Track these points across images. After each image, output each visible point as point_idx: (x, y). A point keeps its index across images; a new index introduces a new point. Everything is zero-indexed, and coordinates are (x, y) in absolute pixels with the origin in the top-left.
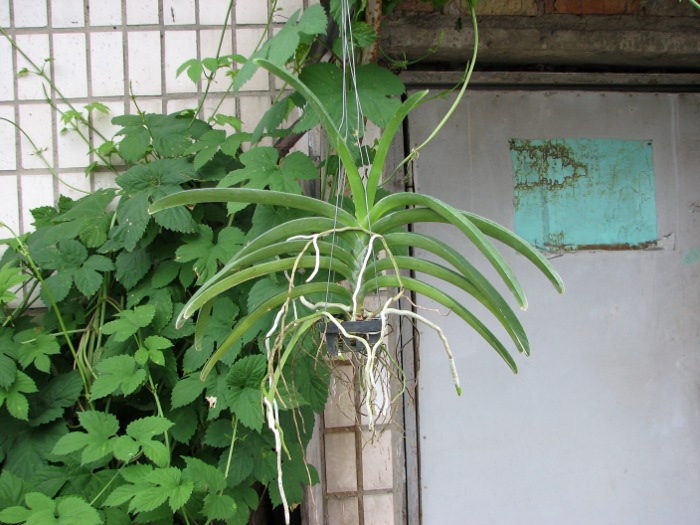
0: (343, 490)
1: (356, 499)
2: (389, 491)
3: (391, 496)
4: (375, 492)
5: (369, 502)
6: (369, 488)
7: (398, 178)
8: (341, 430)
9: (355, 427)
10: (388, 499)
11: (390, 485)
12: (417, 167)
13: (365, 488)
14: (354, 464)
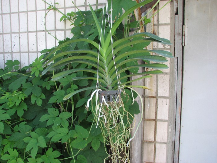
0: (149, 140)
1: (154, 144)
2: (165, 143)
3: (166, 145)
4: (160, 143)
5: (158, 146)
6: (158, 141)
7: (180, 32)
8: (150, 120)
9: (155, 119)
10: (164, 146)
11: (166, 141)
12: (187, 28)
13: (157, 141)
14: (154, 132)
